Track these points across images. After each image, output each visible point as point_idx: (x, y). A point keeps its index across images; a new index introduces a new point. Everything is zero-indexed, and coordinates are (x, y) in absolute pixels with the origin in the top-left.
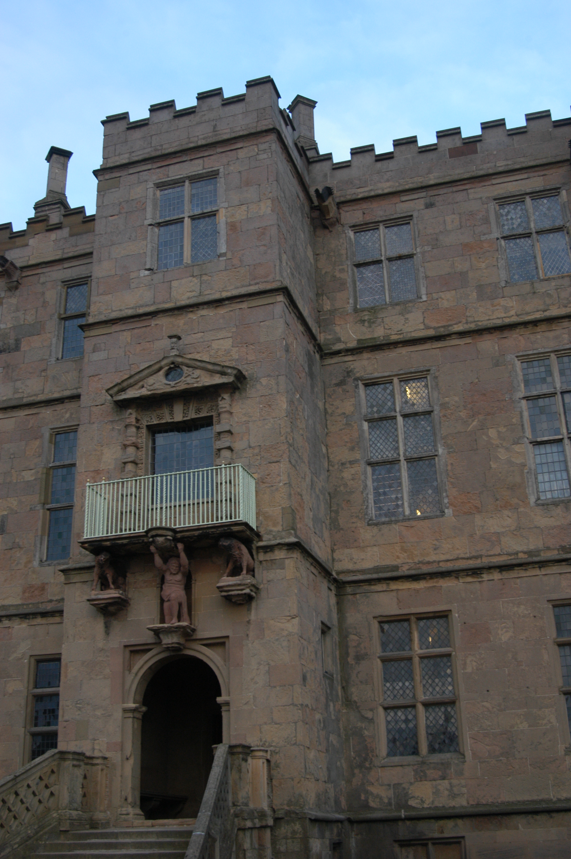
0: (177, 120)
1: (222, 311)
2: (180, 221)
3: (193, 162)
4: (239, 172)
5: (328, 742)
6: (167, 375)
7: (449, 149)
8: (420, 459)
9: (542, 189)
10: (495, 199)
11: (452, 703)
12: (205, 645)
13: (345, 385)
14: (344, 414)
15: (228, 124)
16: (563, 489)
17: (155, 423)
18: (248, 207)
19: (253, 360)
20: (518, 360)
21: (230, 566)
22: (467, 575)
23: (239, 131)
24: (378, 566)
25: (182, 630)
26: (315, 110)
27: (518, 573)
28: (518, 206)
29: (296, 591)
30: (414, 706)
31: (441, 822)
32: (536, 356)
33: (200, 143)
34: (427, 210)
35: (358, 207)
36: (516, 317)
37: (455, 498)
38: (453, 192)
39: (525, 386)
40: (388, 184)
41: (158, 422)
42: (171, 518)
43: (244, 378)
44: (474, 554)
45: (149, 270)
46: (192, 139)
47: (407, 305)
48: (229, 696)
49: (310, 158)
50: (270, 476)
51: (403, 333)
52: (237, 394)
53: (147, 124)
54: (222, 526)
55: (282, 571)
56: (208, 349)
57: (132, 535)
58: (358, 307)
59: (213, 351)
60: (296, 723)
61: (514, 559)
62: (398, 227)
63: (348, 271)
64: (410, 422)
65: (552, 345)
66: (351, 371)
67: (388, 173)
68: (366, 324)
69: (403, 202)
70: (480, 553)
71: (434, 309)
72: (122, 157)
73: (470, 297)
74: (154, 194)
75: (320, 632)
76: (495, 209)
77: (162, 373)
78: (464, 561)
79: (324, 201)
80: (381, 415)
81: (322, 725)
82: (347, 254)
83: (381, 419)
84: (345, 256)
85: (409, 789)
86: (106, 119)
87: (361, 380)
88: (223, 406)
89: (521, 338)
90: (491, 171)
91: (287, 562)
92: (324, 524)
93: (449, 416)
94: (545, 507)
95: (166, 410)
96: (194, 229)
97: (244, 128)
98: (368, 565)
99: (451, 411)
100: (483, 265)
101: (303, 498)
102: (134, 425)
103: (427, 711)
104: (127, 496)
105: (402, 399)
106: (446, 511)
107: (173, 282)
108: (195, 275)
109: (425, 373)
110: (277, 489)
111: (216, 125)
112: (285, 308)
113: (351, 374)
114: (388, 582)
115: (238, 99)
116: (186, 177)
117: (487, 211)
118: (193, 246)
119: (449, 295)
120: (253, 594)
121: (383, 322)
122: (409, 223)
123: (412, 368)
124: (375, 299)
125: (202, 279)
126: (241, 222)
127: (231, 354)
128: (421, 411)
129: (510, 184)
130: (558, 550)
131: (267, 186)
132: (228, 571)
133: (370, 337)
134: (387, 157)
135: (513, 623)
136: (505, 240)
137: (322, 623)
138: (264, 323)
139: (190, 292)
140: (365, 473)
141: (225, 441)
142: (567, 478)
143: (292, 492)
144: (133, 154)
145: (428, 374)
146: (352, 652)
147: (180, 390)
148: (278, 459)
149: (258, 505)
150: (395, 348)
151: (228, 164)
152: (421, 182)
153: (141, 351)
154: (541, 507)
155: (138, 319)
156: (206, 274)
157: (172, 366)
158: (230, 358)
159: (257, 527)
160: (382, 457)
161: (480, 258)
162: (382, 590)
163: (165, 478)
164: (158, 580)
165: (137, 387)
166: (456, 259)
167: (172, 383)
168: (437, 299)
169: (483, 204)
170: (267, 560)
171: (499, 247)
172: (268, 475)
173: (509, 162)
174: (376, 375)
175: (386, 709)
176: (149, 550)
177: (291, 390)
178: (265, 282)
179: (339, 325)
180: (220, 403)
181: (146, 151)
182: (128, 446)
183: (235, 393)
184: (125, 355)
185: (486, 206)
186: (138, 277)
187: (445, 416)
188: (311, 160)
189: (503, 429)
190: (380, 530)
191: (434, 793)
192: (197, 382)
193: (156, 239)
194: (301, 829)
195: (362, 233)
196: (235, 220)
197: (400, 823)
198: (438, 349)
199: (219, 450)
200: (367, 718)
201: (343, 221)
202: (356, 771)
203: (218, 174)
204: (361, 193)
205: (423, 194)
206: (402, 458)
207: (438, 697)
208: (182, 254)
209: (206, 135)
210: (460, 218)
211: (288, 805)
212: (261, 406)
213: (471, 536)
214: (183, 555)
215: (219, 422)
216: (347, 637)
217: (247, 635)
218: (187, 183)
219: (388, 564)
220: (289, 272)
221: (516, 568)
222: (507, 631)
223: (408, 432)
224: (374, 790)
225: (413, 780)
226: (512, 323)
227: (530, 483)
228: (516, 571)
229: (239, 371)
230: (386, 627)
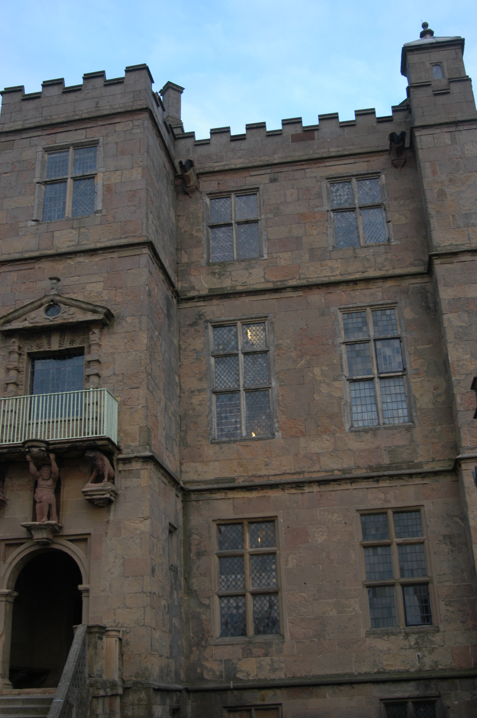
0: (65, 96)
1: (96, 259)
2: (64, 181)
3: (77, 132)
4: (116, 142)
5: (171, 624)
6: (47, 310)
7: (291, 135)
8: (257, 390)
9: (366, 172)
10: (327, 179)
11: (276, 593)
12: (70, 540)
13: (197, 326)
14: (195, 350)
15: (109, 102)
16: (373, 419)
17: (35, 351)
18: (122, 173)
19: (120, 302)
20: (341, 312)
21: (94, 474)
22: (292, 488)
23: (118, 108)
24: (218, 478)
25: (51, 527)
26: (182, 95)
27: (333, 487)
28: (346, 185)
29: (149, 497)
30: (244, 595)
31: (263, 692)
32: (355, 309)
33: (84, 116)
34: (271, 184)
35: (214, 178)
36: (340, 276)
37: (284, 423)
38: (293, 170)
39: (345, 333)
40: (240, 161)
41: (37, 350)
42: (45, 432)
43: (113, 316)
44: (298, 470)
45: (36, 221)
46: (77, 112)
47: (251, 262)
48: (89, 584)
49: (176, 135)
50: (131, 400)
51: (246, 285)
52: (105, 330)
53: (39, 97)
54: (89, 440)
55: (137, 480)
56: (82, 291)
57: (11, 445)
58: (211, 261)
59: (87, 292)
60: (144, 608)
61: (330, 475)
62: (247, 197)
63: (203, 231)
64: (249, 359)
65: (368, 301)
66: (202, 315)
67: (240, 151)
68: (217, 276)
69: (252, 176)
70: (303, 470)
71: (273, 266)
72: (16, 123)
73: (303, 258)
74: (43, 157)
75: (168, 532)
76: (327, 186)
77: (42, 308)
78: (290, 475)
79: (186, 172)
80: (226, 352)
81: (167, 610)
82: (203, 216)
83: (226, 356)
84: (202, 218)
85: (237, 664)
86: (4, 90)
87: (211, 323)
88: (94, 339)
89: (343, 293)
90: (325, 155)
91: (142, 472)
92: (174, 442)
93: (282, 356)
94: (357, 433)
95: (44, 340)
96: (75, 188)
97: (122, 106)
98: (210, 477)
99: (284, 351)
100: (315, 232)
101: (158, 419)
102: (16, 352)
103: (254, 599)
104: (8, 412)
105: (243, 339)
106: (276, 434)
107: (55, 233)
108: (74, 227)
109: (264, 319)
110: (136, 411)
111: (98, 102)
112: (149, 259)
113: (202, 317)
114: (226, 491)
115: (118, 82)
116: (70, 144)
117: (320, 188)
118: (74, 203)
119: (287, 255)
120: (112, 498)
121: (231, 275)
122: (256, 194)
123: (253, 314)
124: (224, 255)
125: (81, 231)
126: (115, 185)
127: (102, 295)
128: (259, 350)
129: (340, 166)
130: (367, 469)
131: (139, 156)
132: (92, 478)
133: (219, 286)
134: (240, 138)
135: (328, 528)
136: (334, 212)
137: (170, 524)
138: (131, 270)
139: (70, 241)
140: (210, 400)
141: (94, 369)
142: (375, 410)
143: (149, 414)
144: (26, 122)
145: (266, 320)
146: (194, 549)
147: (57, 324)
148: (138, 385)
149: (119, 424)
150: (240, 297)
151: (107, 136)
152: (268, 161)
153: (25, 289)
154: (354, 433)
155: (24, 262)
156: (83, 227)
157: (51, 303)
158: (101, 299)
159: (118, 442)
160: (225, 387)
161: (313, 226)
162: (220, 498)
163: (41, 398)
164: (32, 484)
165: (21, 319)
166: (293, 225)
167: (51, 318)
168: (276, 258)
169: (317, 182)
170: (125, 471)
171: (329, 218)
172: (129, 399)
173: (340, 149)
174: (223, 318)
175: (220, 597)
176: (26, 459)
177: (151, 328)
178: (134, 236)
179: (194, 276)
180: (91, 336)
181: (37, 120)
182: (11, 369)
183: (104, 328)
184: (11, 292)
185: (319, 183)
186: (26, 227)
187: (278, 355)
188: (177, 137)
189: (325, 368)
190: (221, 448)
191: (257, 667)
192: (73, 317)
193: (43, 194)
194: (145, 697)
195: (217, 200)
196: (111, 183)
197: (229, 692)
198: (275, 300)
199: (89, 376)
200: (204, 605)
201: (201, 189)
202: (194, 649)
203: (98, 143)
204: (218, 166)
205: (269, 171)
206: (241, 389)
207: (264, 588)
208: (64, 209)
209: (89, 110)
210: (298, 192)
211: (136, 677)
212: (126, 340)
213: (296, 455)
214: (54, 464)
215: (89, 352)
216: (190, 536)
217: (106, 533)
218: (71, 149)
219: (227, 476)
220: (154, 229)
221: (331, 483)
222: (322, 535)
223: (247, 367)
224: (208, 664)
225: (241, 657)
226: (336, 281)
227: (346, 413)
228: (332, 486)
229: (108, 310)
230: (223, 528)
